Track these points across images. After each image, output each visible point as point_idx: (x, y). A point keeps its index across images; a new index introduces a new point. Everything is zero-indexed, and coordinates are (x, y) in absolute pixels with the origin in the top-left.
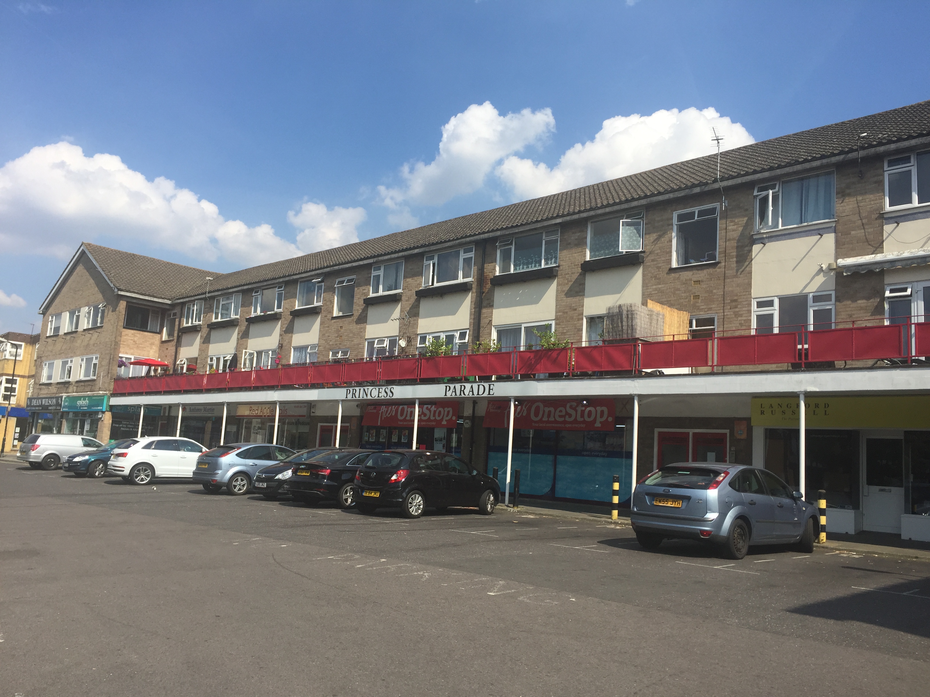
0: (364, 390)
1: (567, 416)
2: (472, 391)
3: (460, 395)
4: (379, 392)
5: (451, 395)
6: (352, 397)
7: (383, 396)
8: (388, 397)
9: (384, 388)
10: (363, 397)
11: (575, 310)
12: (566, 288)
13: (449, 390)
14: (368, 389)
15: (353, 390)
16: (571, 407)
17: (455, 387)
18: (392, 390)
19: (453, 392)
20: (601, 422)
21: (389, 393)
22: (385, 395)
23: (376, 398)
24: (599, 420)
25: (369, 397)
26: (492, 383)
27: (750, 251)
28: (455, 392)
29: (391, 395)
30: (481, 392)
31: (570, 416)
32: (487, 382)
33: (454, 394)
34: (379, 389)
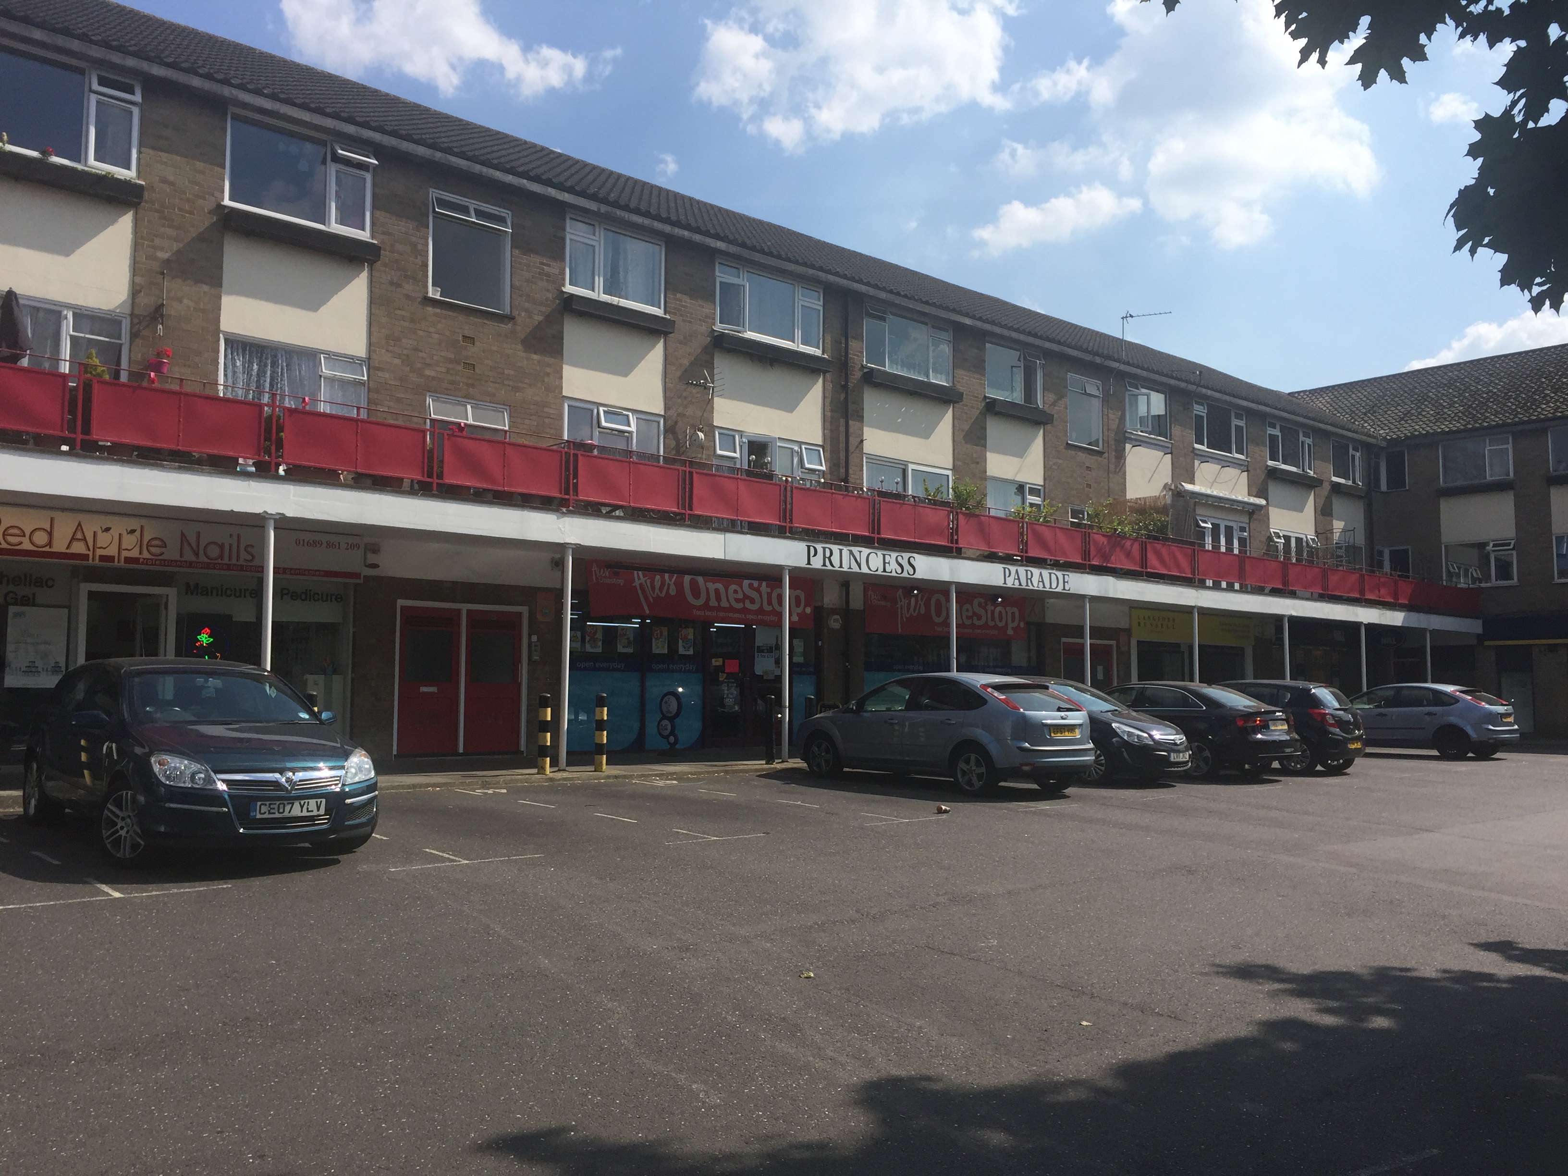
0: (851, 552)
1: (975, 618)
2: (1043, 581)
3: (1027, 585)
4: (884, 563)
5: (1013, 584)
6: (824, 565)
7: (894, 571)
8: (905, 575)
9: (894, 555)
10: (850, 568)
11: (978, 463)
12: (966, 427)
13: (1009, 576)
14: (860, 552)
15: (824, 549)
16: (980, 605)
17: (1017, 571)
18: (912, 560)
19: (1015, 579)
20: (1013, 628)
21: (907, 567)
22: (899, 571)
23: (879, 572)
24: (1011, 625)
25: (865, 570)
26: (1067, 573)
27: (1124, 448)
28: (1019, 579)
29: (911, 572)
30: (1054, 585)
31: (979, 618)
32: (1060, 570)
33: (1017, 582)
34: (884, 555)
